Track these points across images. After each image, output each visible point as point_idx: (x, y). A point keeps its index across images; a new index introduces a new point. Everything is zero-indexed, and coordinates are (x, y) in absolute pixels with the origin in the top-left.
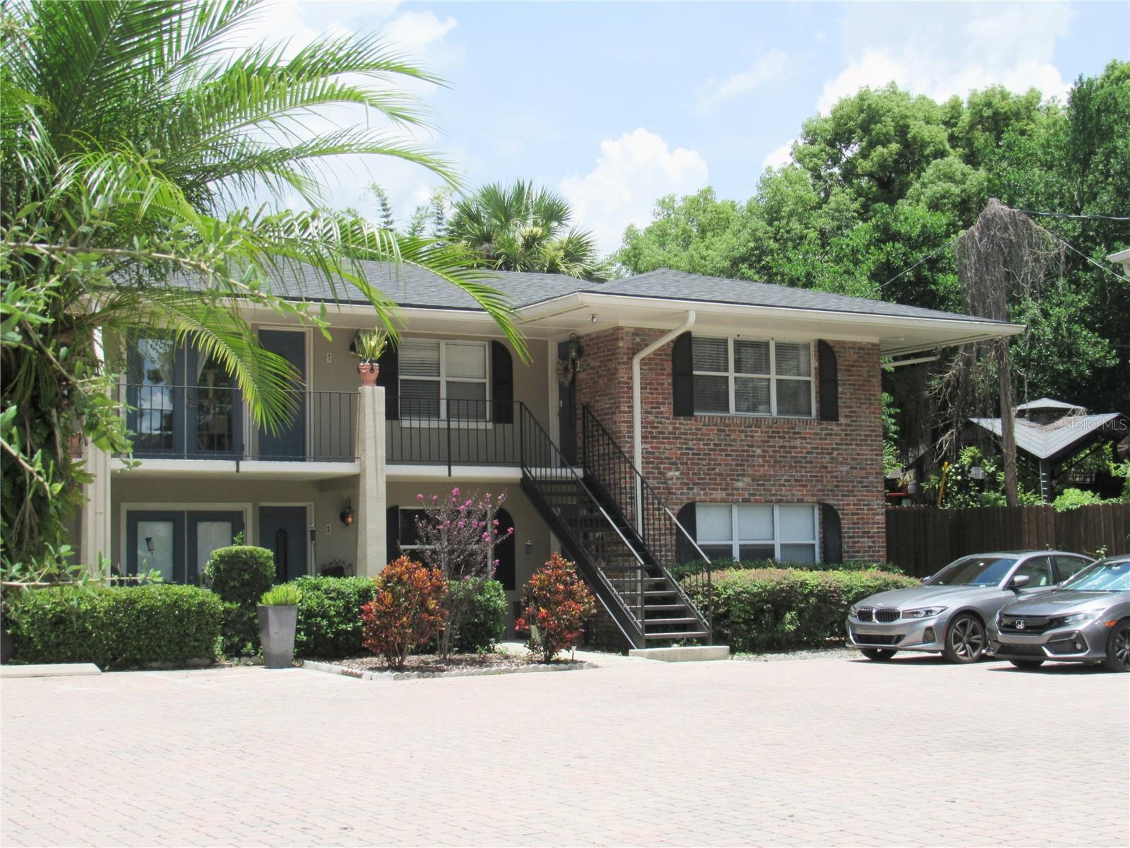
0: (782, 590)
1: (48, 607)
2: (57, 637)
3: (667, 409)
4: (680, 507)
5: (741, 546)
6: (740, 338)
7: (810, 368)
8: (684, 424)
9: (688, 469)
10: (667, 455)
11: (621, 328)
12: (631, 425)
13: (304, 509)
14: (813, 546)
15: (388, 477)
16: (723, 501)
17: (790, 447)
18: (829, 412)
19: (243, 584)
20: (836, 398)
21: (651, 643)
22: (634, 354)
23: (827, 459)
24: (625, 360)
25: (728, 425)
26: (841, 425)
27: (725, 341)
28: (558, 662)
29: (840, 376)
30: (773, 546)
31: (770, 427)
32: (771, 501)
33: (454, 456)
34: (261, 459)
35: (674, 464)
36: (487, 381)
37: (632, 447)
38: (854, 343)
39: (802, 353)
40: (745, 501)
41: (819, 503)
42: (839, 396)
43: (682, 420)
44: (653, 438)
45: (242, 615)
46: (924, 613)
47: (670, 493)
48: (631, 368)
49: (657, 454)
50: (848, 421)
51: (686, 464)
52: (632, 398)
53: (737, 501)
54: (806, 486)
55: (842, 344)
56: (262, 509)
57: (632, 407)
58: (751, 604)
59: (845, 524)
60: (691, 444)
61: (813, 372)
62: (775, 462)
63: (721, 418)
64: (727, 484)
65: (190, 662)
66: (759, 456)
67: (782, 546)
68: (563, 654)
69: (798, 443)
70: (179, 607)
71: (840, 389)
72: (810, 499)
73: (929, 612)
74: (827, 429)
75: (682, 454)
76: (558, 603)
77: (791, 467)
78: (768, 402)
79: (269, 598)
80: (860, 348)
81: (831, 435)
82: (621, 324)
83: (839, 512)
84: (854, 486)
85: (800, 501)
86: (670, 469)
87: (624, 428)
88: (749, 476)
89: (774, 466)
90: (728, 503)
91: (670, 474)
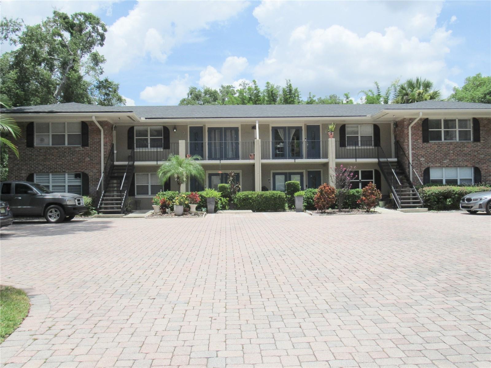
0: (446, 192)
1: (241, 196)
2: (244, 204)
3: (420, 141)
4: (425, 169)
5: (446, 180)
6: (446, 119)
7: (470, 126)
8: (426, 145)
9: (427, 158)
10: (420, 154)
11: (405, 118)
12: (408, 146)
13: (320, 171)
14: (471, 179)
15: (336, 162)
16: (439, 166)
17: (463, 150)
18: (477, 139)
19: (292, 191)
20: (479, 135)
21: (402, 207)
22: (409, 125)
23: (476, 153)
24: (406, 127)
25: (441, 145)
26: (481, 143)
27: (440, 120)
28: (371, 212)
29: (481, 128)
30: (457, 179)
31: (455, 145)
32: (456, 166)
33: (357, 156)
34: (308, 159)
35: (423, 156)
36: (373, 135)
37: (409, 152)
38: (486, 118)
39: (468, 122)
40: (447, 166)
41: (473, 166)
42: (481, 134)
43: (425, 144)
44: (416, 149)
45: (291, 199)
46: (479, 200)
47: (421, 165)
48: (408, 130)
49: (417, 154)
50: (484, 142)
51: (427, 156)
52: (408, 138)
53: (444, 167)
54: (468, 161)
55: (482, 119)
56: (308, 171)
57: (409, 141)
58: (436, 197)
59: (483, 173)
60: (428, 151)
61: (471, 127)
62: (458, 155)
63: (438, 143)
64: (441, 162)
65: (278, 210)
66: (452, 153)
67: (461, 180)
68: (372, 209)
69: (465, 149)
70: (274, 197)
71: (481, 132)
72: (470, 165)
73: (481, 199)
74: (476, 144)
75: (425, 153)
76: (368, 196)
77: (463, 156)
78: (456, 137)
79: (296, 194)
80: (488, 119)
81: (477, 146)
82: (405, 117)
83: (480, 169)
84: (486, 161)
85: (466, 166)
86: (421, 158)
87: (406, 147)
88: (448, 159)
89: (457, 156)
90: (441, 167)
91: (421, 159)
